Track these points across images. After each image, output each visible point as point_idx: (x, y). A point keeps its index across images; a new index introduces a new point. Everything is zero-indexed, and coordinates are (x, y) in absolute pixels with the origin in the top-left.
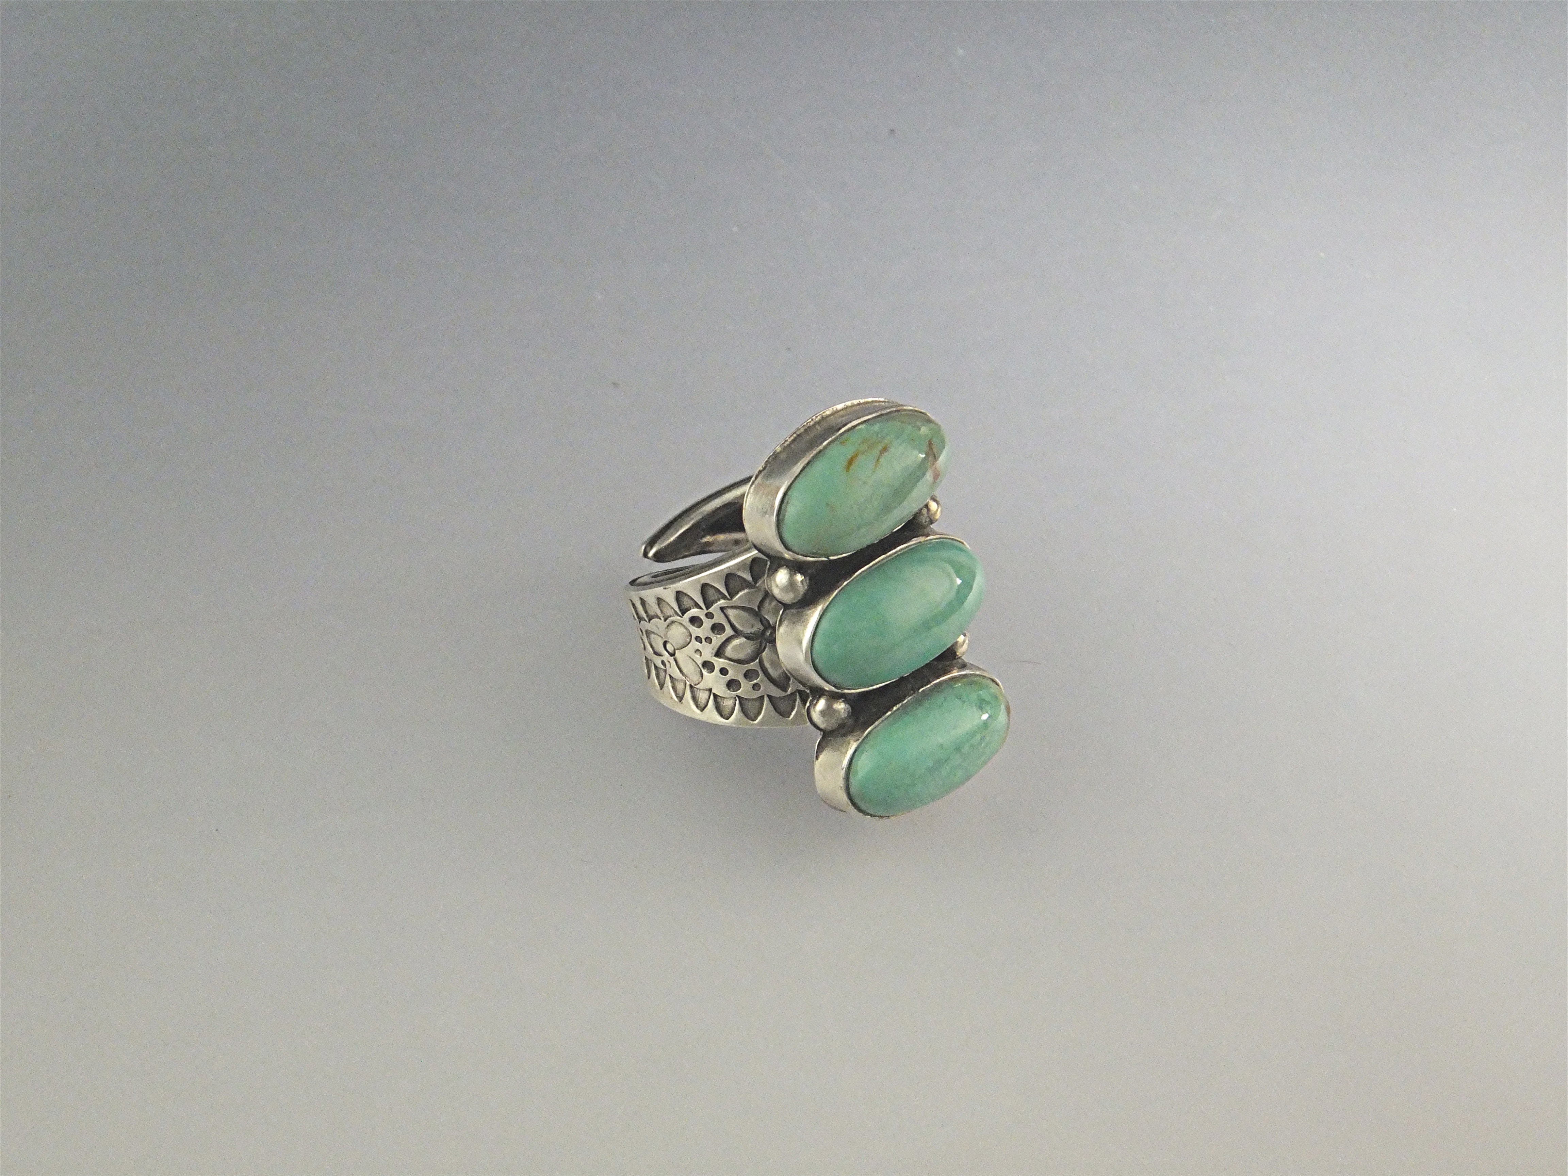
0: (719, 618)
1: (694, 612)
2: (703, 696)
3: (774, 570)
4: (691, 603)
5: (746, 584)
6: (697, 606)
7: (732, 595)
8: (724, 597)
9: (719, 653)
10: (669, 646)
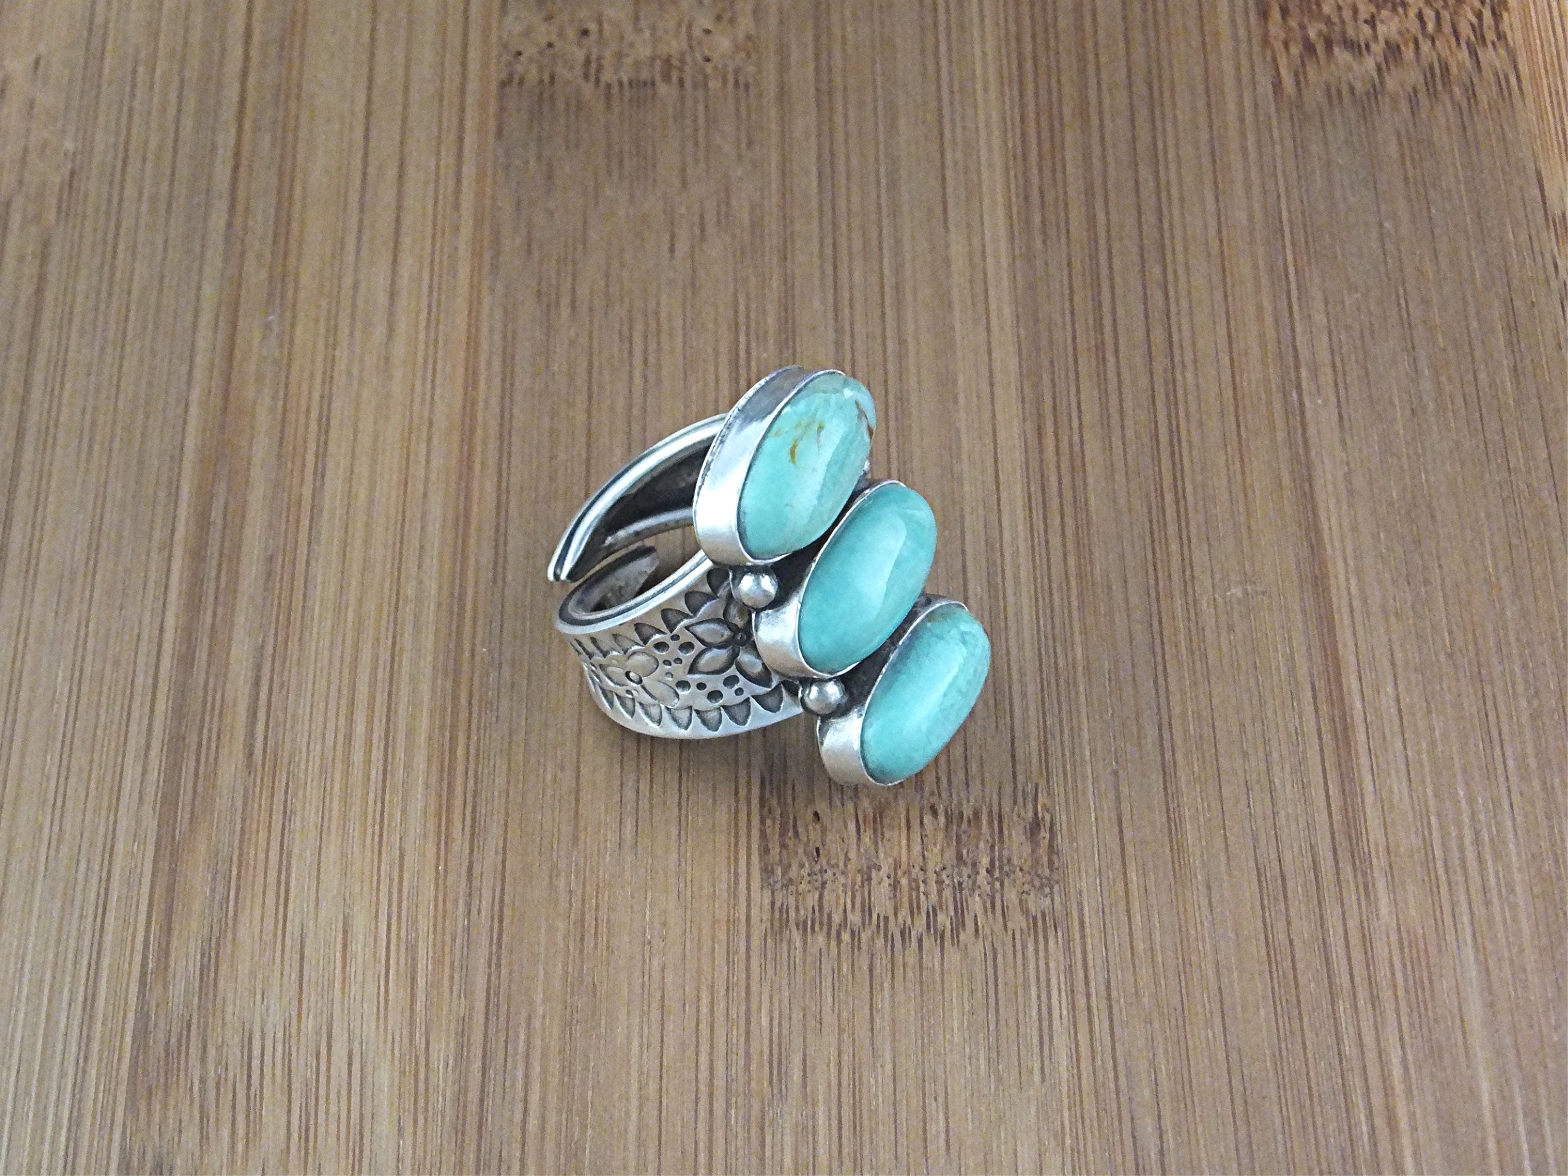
0: (686, 637)
1: (657, 637)
2: (683, 715)
3: (737, 579)
4: (650, 631)
5: (709, 597)
6: (659, 631)
7: (695, 611)
8: (687, 616)
9: (692, 670)
10: (632, 675)
